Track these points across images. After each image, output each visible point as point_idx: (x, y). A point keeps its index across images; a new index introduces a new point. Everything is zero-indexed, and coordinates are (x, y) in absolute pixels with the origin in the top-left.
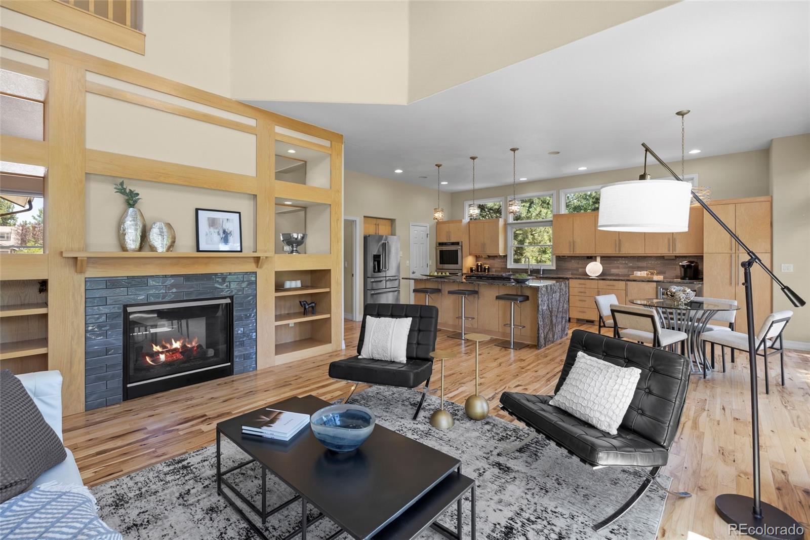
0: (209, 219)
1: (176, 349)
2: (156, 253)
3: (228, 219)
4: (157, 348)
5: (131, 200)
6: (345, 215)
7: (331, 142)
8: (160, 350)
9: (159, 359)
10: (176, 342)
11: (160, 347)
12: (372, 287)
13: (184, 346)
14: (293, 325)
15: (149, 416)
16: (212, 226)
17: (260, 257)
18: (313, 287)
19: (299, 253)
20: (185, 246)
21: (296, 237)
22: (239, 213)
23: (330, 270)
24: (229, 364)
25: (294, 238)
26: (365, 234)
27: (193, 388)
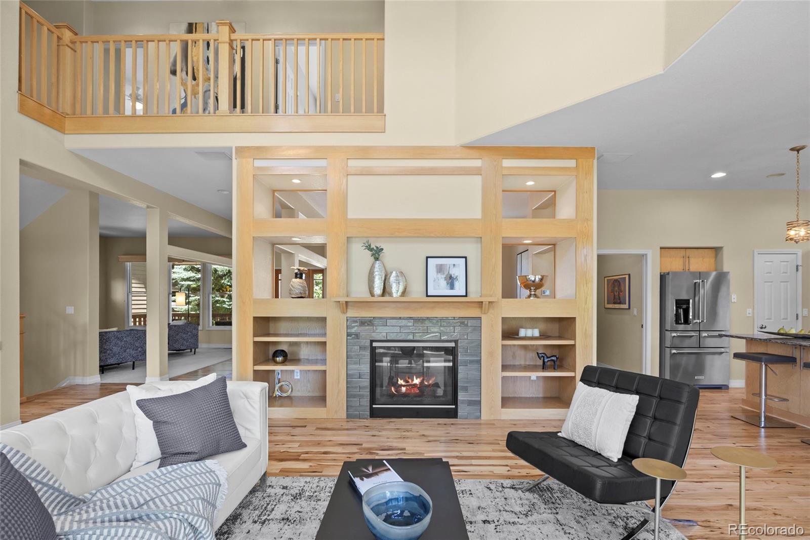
0: (437, 265)
1: (415, 385)
2: (392, 298)
3: (454, 265)
4: (401, 382)
5: (377, 253)
6: (598, 249)
7: (577, 160)
8: (403, 383)
9: (401, 390)
10: (416, 379)
11: (404, 381)
12: (672, 344)
13: (422, 382)
14: (535, 379)
15: (373, 436)
16: (440, 272)
17: (482, 302)
18: (560, 337)
19: (538, 297)
20: (416, 293)
21: (533, 279)
22: (466, 258)
23: (575, 318)
24: (454, 407)
25: (531, 280)
26: (663, 271)
27: (418, 421)
